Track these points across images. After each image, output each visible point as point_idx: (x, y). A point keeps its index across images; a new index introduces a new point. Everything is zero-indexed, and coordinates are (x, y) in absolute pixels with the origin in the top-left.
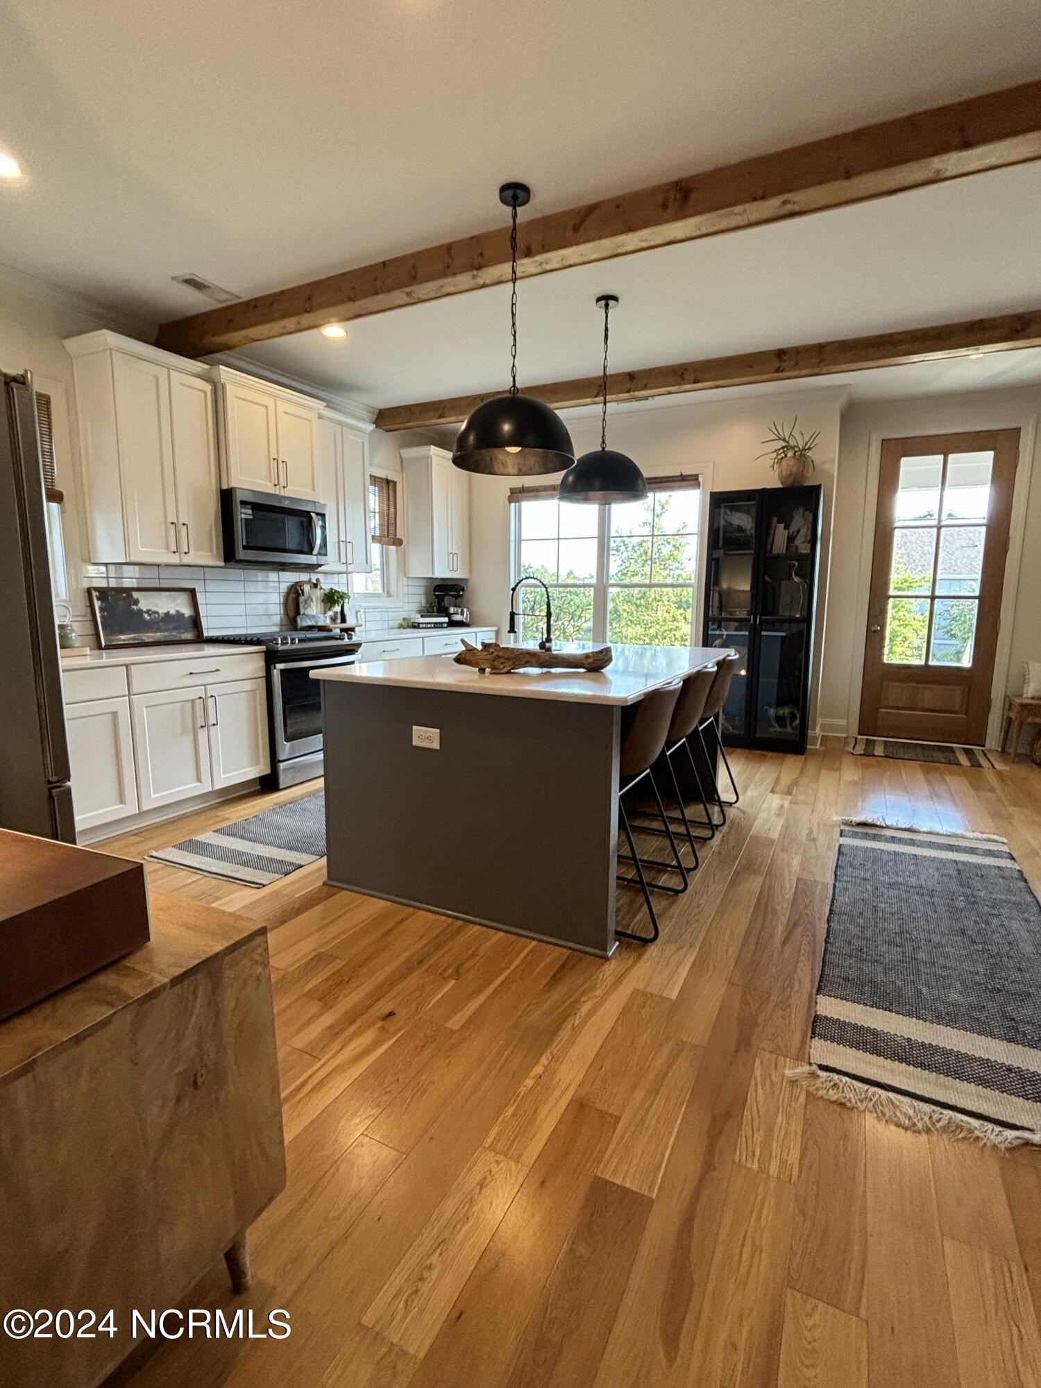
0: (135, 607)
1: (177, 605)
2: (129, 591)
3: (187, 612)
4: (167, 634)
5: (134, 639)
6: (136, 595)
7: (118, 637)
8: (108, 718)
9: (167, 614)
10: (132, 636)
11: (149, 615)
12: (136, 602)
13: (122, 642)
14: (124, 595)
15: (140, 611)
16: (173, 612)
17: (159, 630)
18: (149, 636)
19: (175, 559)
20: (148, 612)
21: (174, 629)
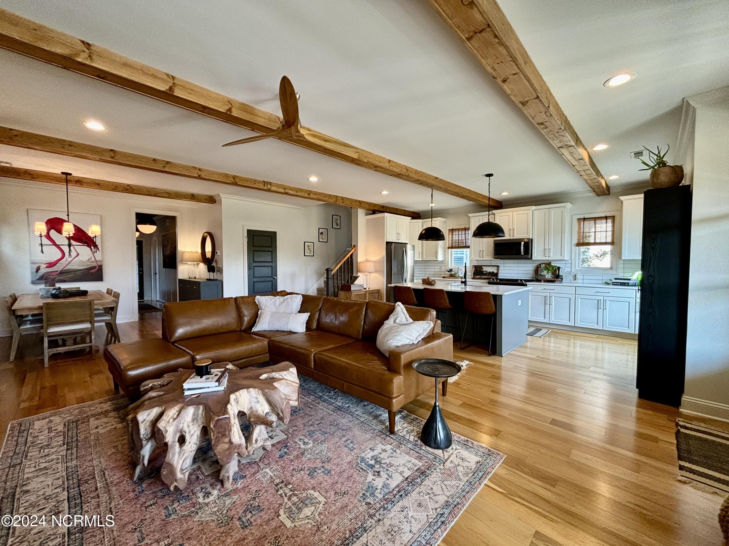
1: (494, 270)
2: (481, 266)
3: (495, 272)
6: (483, 267)
9: (490, 272)
12: (483, 269)
15: (483, 271)
16: (491, 271)
18: (484, 277)
20: (485, 271)
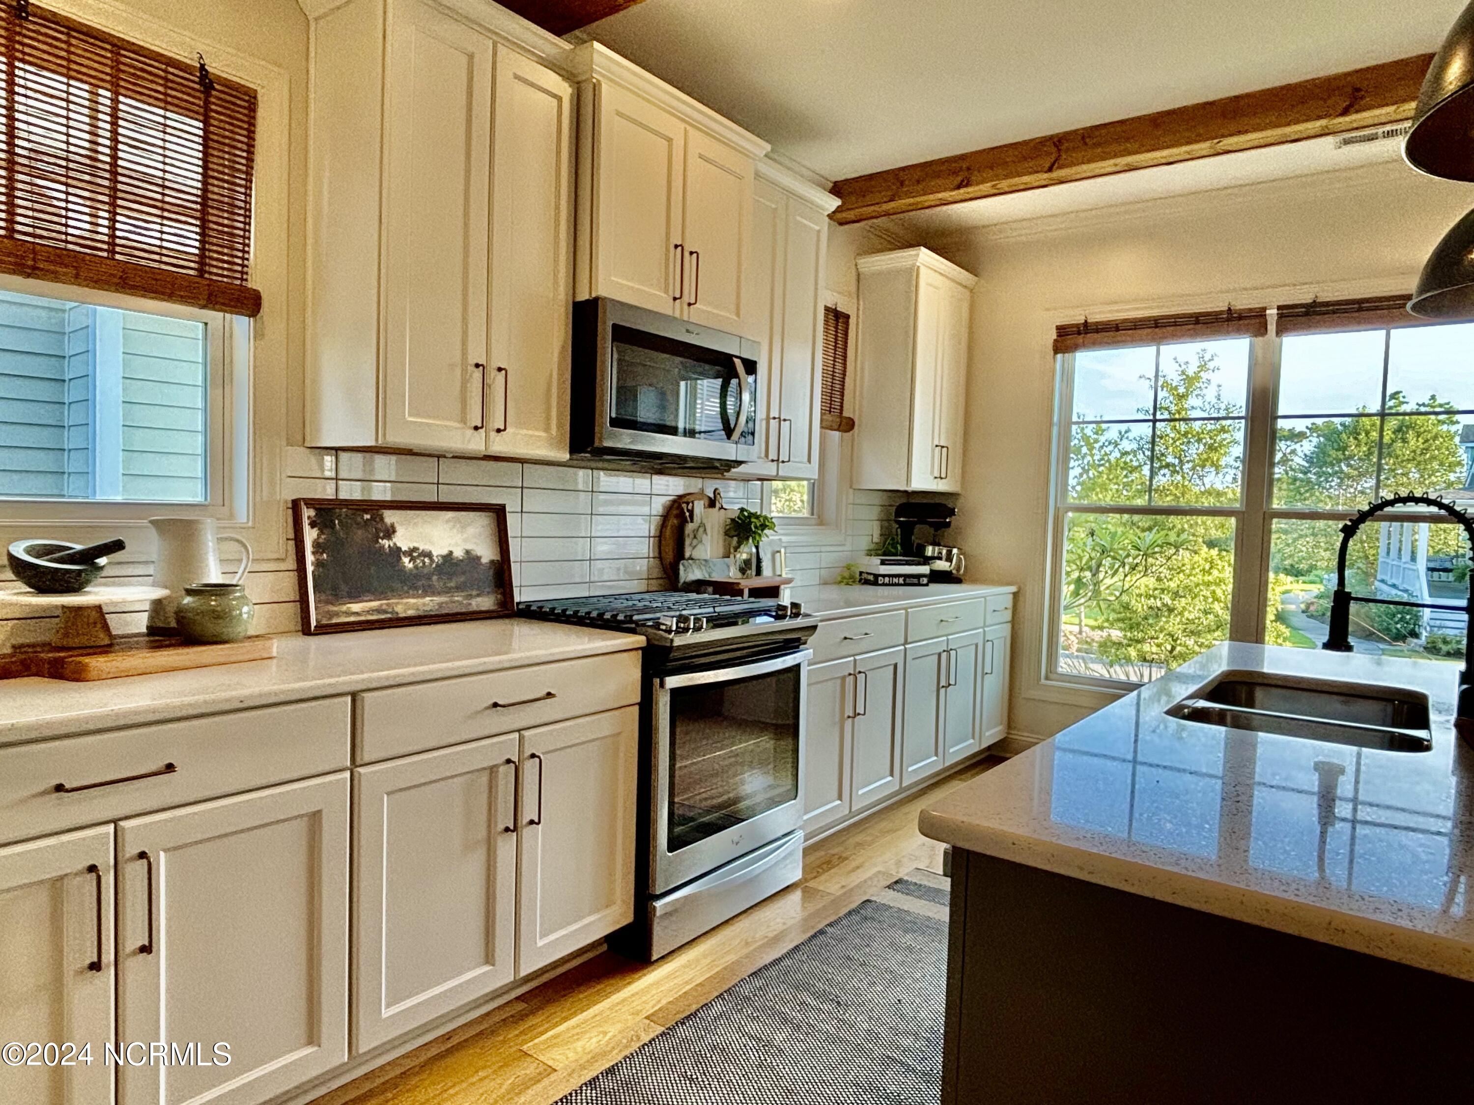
0: (386, 543)
1: (467, 539)
2: (376, 507)
3: (487, 552)
4: (443, 599)
5: (379, 611)
7: (344, 608)
8: (301, 826)
9: (448, 557)
10: (375, 604)
11: (413, 559)
12: (390, 532)
13: (352, 619)
14: (367, 516)
15: (396, 551)
16: (459, 553)
17: (429, 590)
18: (410, 605)
19: (476, 444)
20: (410, 553)
21: (458, 588)
